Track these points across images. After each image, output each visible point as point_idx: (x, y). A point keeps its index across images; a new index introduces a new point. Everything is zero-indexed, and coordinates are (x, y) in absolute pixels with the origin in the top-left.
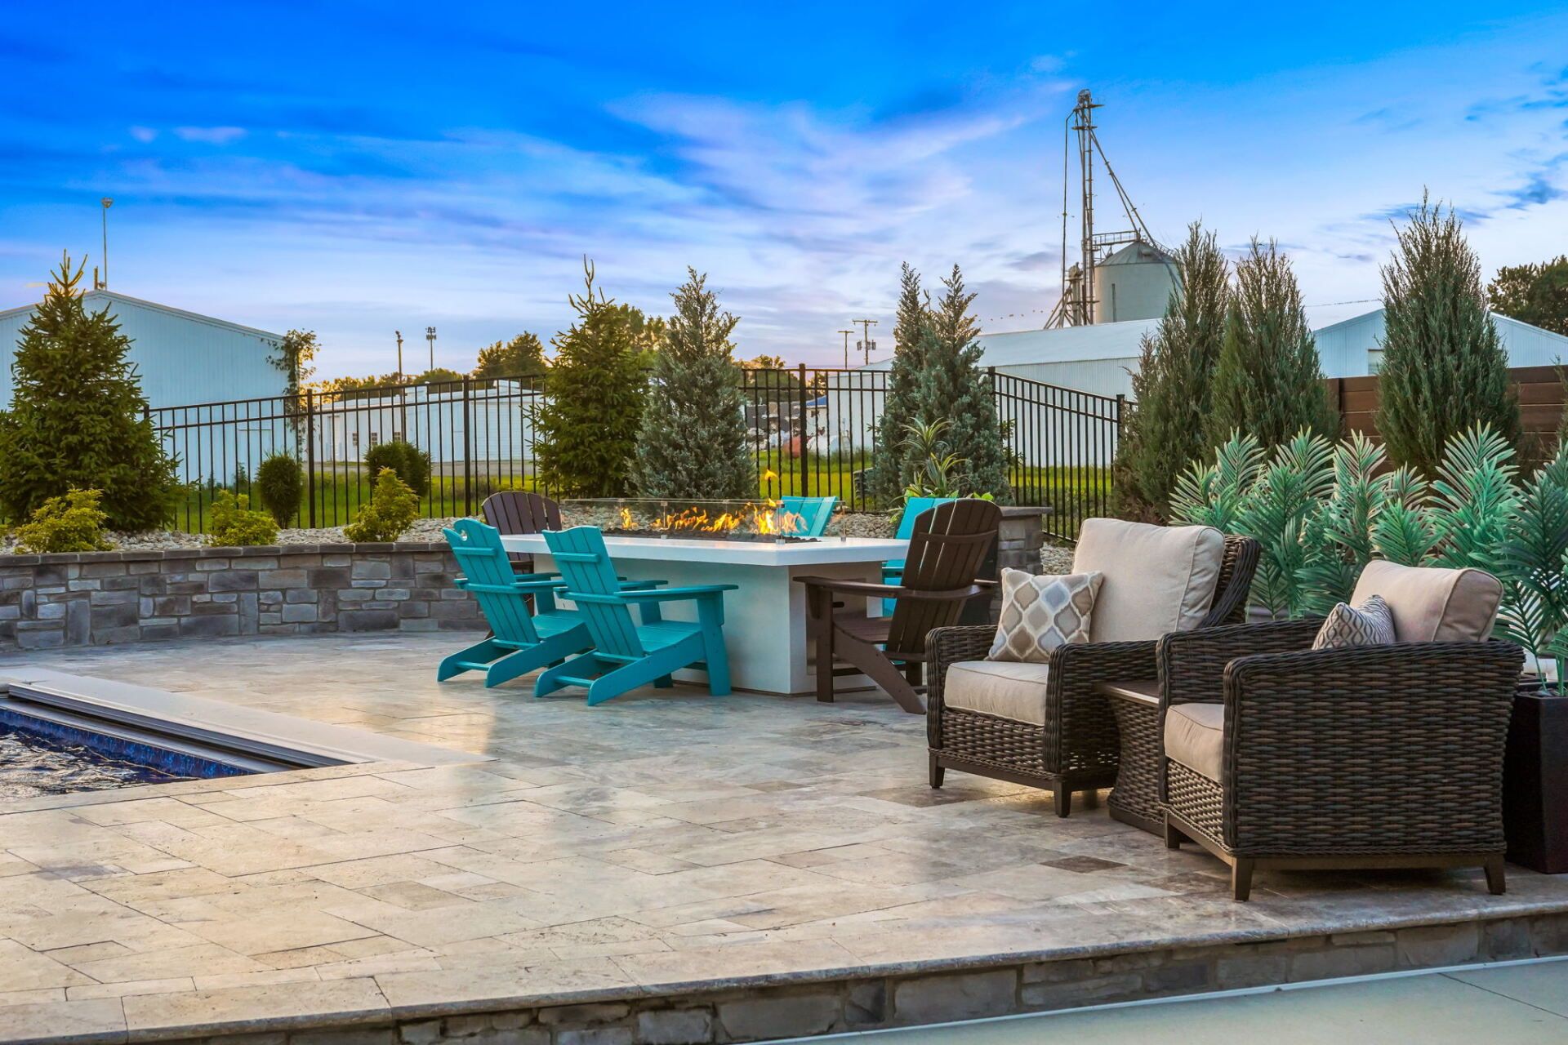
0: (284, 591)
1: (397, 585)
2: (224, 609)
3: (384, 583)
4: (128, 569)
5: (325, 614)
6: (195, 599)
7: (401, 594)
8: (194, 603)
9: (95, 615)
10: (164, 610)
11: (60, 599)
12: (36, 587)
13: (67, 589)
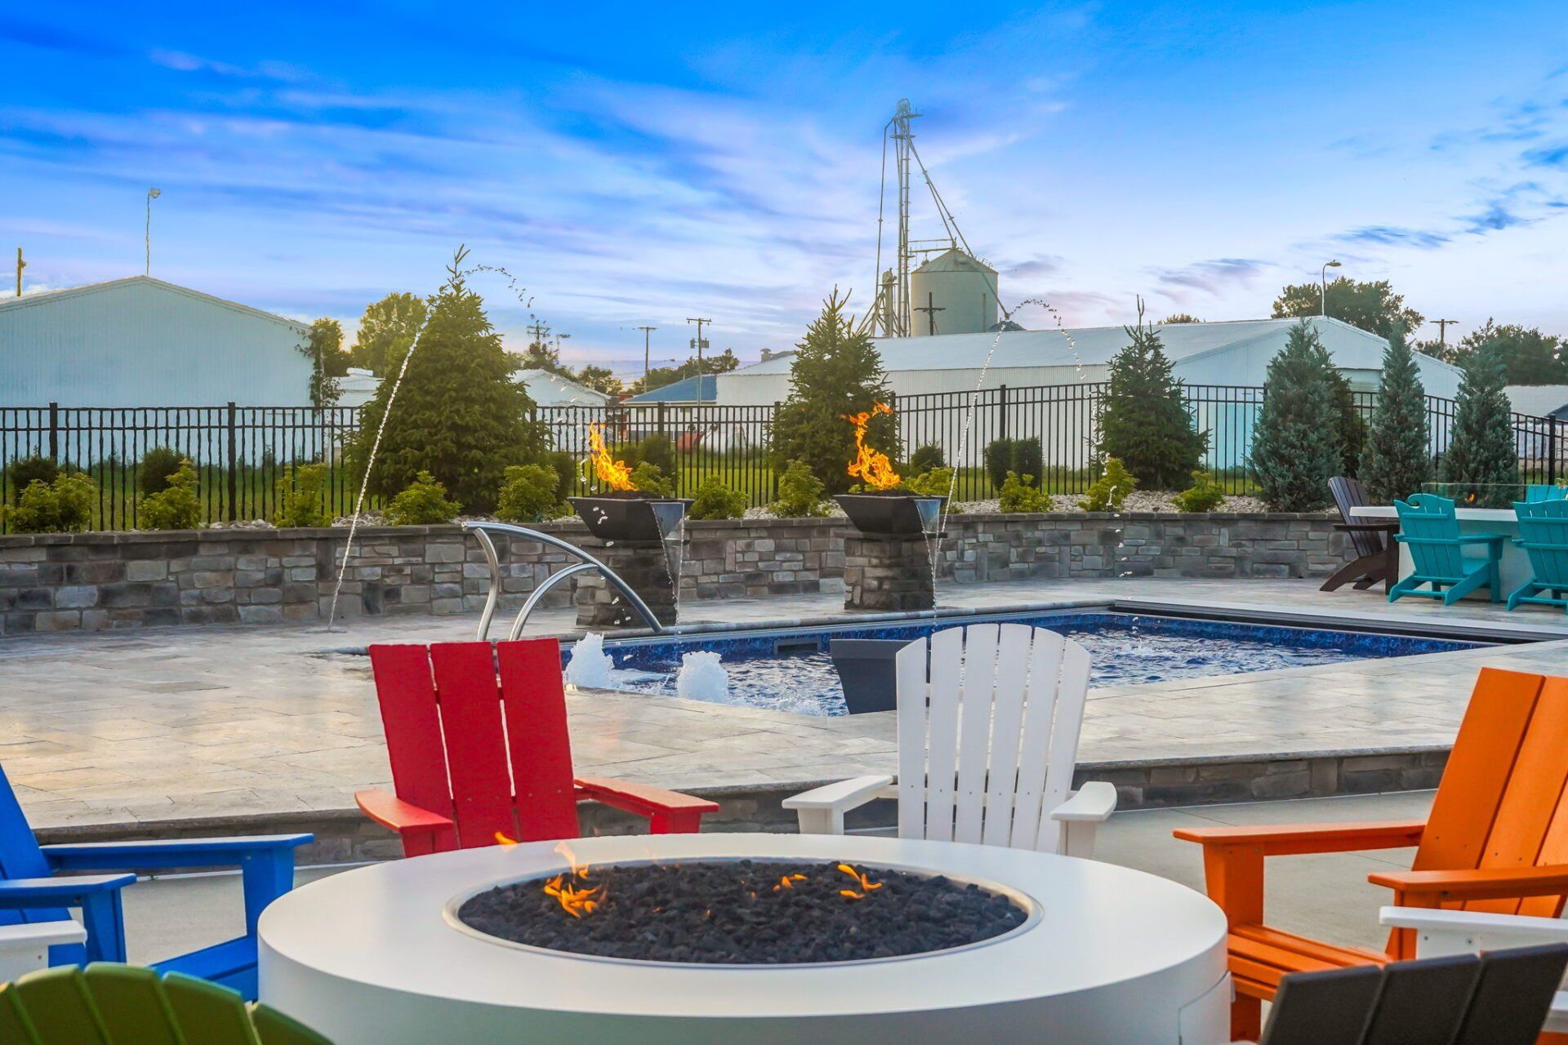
0: (1084, 546)
1: (1153, 544)
2: (1050, 558)
3: (1144, 541)
4: (1006, 527)
5: (1108, 564)
6: (1038, 549)
7: (1155, 550)
8: (1037, 553)
9: (991, 560)
10: (1022, 558)
11: (973, 547)
12: (964, 538)
13: (978, 541)
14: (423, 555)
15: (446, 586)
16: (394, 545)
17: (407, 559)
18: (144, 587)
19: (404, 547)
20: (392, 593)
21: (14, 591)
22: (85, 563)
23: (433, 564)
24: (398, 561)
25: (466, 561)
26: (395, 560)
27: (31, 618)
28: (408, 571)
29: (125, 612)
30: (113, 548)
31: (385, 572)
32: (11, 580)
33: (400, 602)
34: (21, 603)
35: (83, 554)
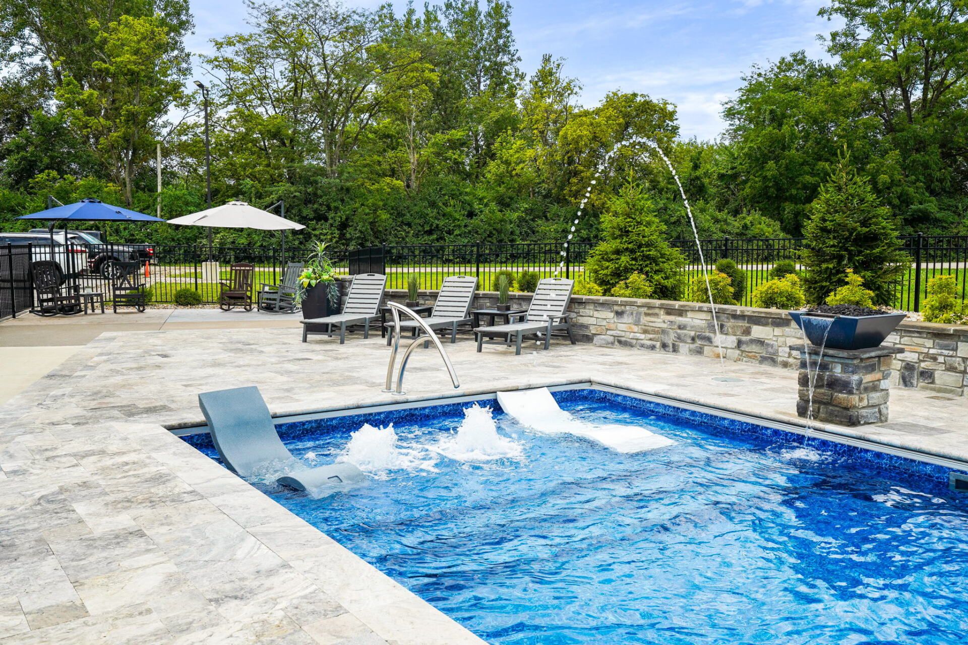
14: (955, 349)
17: (940, 351)
18: (760, 342)
19: (937, 341)
20: (927, 375)
21: (692, 333)
22: (730, 324)
23: (965, 359)
24: (932, 351)
27: (701, 348)
28: (941, 359)
29: (750, 354)
30: (742, 317)
31: (921, 358)
32: (692, 327)
33: (933, 382)
34: (697, 340)
35: (727, 318)
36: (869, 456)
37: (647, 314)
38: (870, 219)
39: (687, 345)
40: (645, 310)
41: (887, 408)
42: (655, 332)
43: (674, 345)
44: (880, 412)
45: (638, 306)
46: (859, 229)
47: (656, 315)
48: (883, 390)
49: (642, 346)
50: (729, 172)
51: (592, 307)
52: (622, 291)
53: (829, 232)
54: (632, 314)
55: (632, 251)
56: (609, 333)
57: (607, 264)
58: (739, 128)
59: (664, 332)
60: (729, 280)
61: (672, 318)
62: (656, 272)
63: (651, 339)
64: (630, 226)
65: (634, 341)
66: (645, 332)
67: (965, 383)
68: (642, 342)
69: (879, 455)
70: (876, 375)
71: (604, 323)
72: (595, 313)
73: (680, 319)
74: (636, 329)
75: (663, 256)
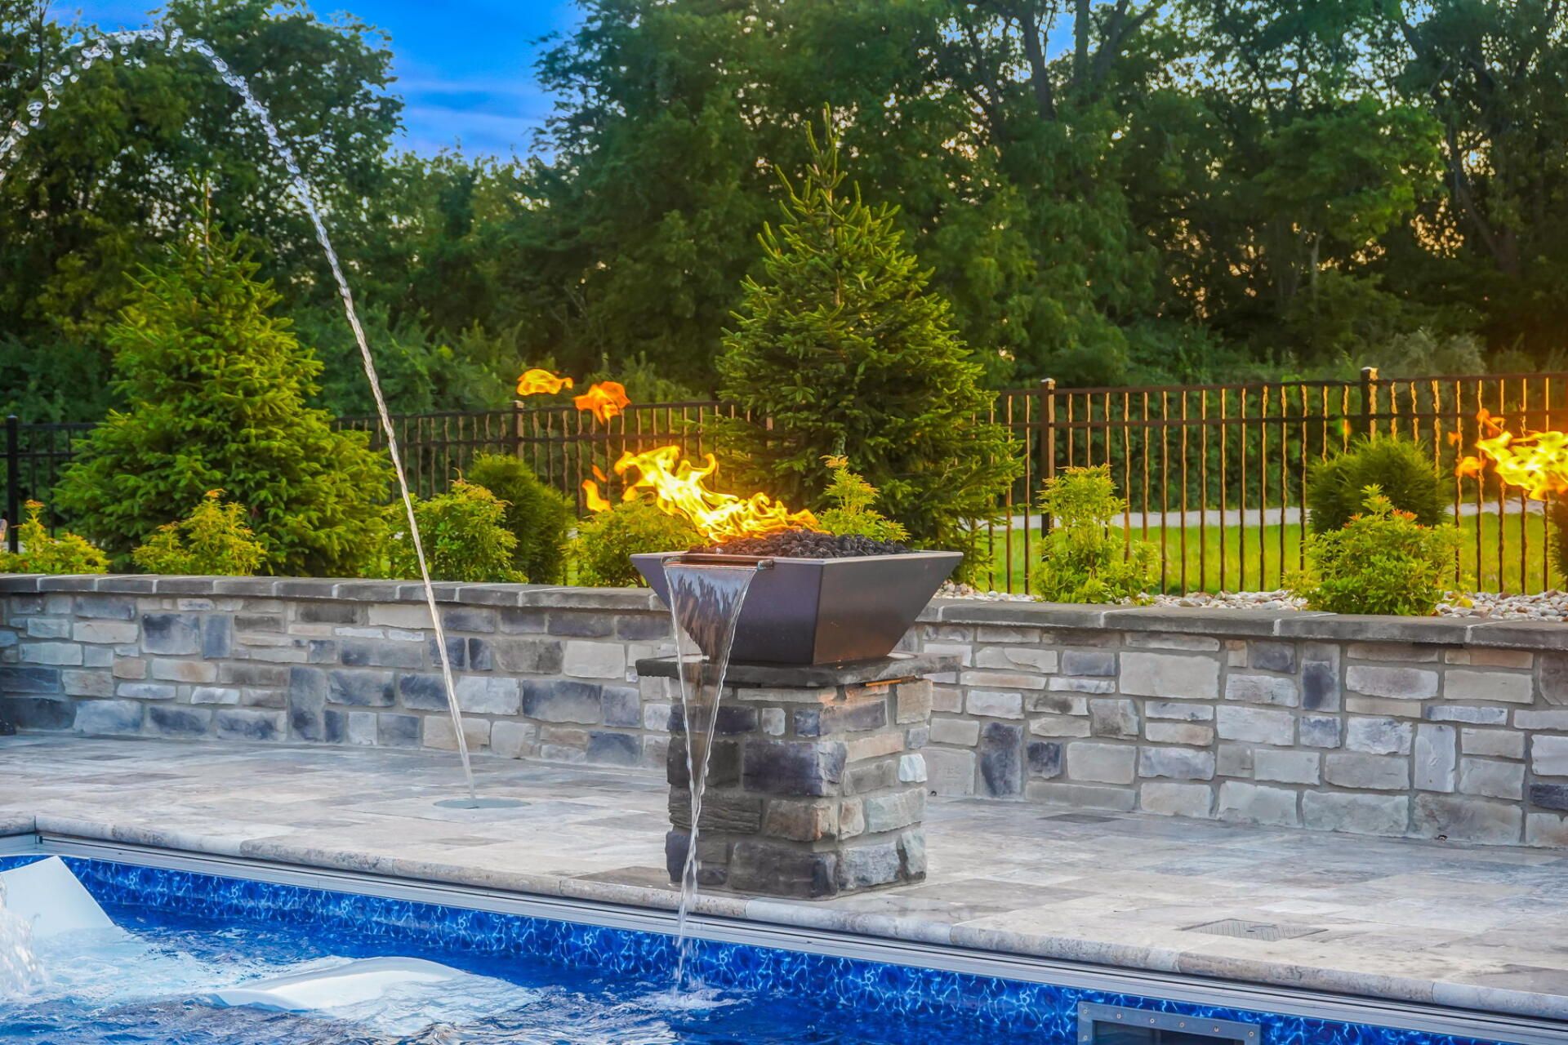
14: (1113, 674)
15: (1174, 752)
16: (1048, 647)
17: (1075, 682)
18: (589, 690)
19: (1068, 652)
20: (1045, 754)
21: (387, 676)
22: (499, 637)
23: (1138, 700)
24: (1057, 684)
25: (1220, 699)
26: (1053, 680)
27: (414, 722)
28: (1080, 706)
29: (562, 731)
30: (534, 612)
31: (1029, 707)
32: (386, 655)
33: (1062, 776)
34: (400, 696)
35: (491, 622)
36: (867, 982)
37: (243, 624)
38: (903, 326)
39: (372, 716)
40: (235, 608)
41: (921, 840)
42: (267, 679)
43: (331, 719)
44: (902, 854)
45: (215, 598)
46: (874, 355)
47: (273, 623)
48: (906, 784)
49: (232, 726)
50: (560, 246)
51: (65, 606)
52: (170, 556)
53: (790, 363)
54: (196, 624)
55: (213, 439)
56: (124, 689)
57: (132, 481)
58: (586, 116)
59: (298, 676)
60: (498, 508)
61: (322, 630)
62: (292, 504)
63: (257, 704)
64: (205, 359)
65: (206, 714)
66: (240, 680)
67: (1142, 772)
68: (231, 713)
69: (893, 976)
70: (886, 740)
71: (109, 659)
72: (79, 626)
73: (347, 632)
74: (210, 671)
75: (313, 452)
